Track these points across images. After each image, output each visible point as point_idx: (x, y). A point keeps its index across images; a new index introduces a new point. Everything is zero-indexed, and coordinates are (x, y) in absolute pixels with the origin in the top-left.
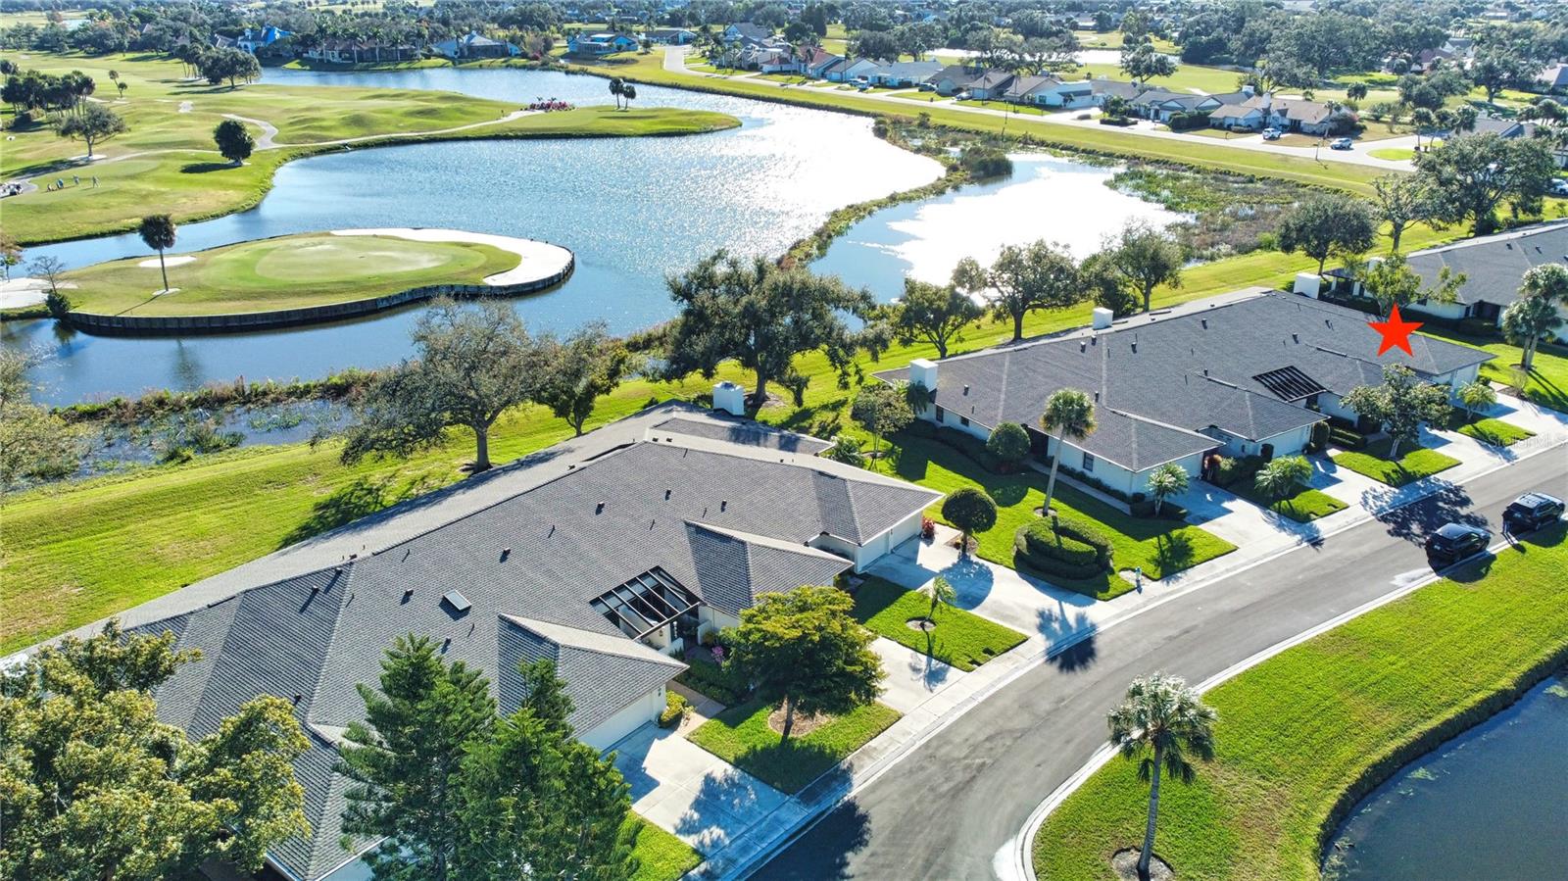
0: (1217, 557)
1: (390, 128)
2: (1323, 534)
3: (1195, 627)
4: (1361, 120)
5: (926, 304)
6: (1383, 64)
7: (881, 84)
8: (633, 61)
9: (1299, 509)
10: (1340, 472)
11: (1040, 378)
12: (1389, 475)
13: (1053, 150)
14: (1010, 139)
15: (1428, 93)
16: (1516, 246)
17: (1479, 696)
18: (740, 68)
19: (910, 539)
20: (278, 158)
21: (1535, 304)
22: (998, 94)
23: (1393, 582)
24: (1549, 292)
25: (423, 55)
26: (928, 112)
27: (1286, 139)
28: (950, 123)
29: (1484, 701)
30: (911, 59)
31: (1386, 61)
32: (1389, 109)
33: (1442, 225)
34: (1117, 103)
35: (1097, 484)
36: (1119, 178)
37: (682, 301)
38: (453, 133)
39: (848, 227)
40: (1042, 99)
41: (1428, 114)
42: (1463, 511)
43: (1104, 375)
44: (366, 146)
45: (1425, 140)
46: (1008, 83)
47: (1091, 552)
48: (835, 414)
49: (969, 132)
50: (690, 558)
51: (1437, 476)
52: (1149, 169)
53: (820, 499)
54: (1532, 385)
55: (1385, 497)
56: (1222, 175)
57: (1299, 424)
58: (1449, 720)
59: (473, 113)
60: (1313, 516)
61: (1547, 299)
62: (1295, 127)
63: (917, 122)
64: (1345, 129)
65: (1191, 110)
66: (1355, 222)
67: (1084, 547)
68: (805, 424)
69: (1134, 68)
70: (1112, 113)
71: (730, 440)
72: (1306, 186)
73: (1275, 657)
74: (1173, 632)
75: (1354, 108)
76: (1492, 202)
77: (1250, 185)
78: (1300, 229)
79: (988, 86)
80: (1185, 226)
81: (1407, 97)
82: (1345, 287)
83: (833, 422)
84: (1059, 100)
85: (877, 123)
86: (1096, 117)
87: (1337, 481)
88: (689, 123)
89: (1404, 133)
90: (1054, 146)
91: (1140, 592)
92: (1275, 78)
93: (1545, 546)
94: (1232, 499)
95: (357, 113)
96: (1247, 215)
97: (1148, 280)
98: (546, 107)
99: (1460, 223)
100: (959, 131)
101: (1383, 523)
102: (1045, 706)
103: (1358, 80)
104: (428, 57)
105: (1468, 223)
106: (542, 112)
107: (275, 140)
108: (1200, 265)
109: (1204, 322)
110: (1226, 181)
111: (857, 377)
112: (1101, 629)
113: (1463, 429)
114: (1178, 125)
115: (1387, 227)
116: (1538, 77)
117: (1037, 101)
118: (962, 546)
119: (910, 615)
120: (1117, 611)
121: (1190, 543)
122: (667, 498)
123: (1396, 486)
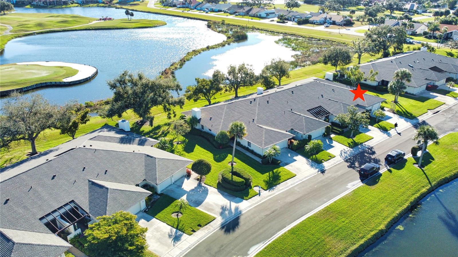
0: (288, 179)
1: (51, 27)
2: (326, 168)
3: (277, 209)
4: (353, 21)
5: (202, 87)
6: (361, 3)
7: (213, 11)
8: (138, 4)
9: (319, 158)
10: (334, 143)
11: (236, 113)
12: (350, 143)
13: (261, 31)
14: (248, 28)
15: (372, 12)
16: (394, 62)
17: (373, 233)
18: (171, 6)
19: (182, 177)
20: (10, 38)
21: (398, 82)
22: (247, 14)
23: (347, 187)
24: (402, 78)
25: (71, 3)
26: (224, 19)
27: (331, 27)
28: (231, 23)
29: (375, 235)
30: (223, 3)
31: (362, 2)
32: (362, 17)
33: (373, 54)
34: (282, 16)
35: (252, 152)
36: (280, 40)
37: (113, 89)
38: (71, 28)
39: (191, 58)
40: (260, 15)
41: (372, 19)
42: (373, 157)
43: (257, 112)
44: (42, 33)
45: (371, 27)
46: (250, 10)
47: (243, 182)
48: (169, 127)
49: (236, 26)
50: (87, 195)
51: (365, 143)
52: (289, 37)
53: (146, 166)
54: (397, 108)
55: (348, 152)
56: (311, 39)
57: (321, 127)
58: (362, 244)
59: (79, 22)
60: (323, 161)
61: (402, 80)
62: (334, 23)
63: (221, 23)
64: (348, 23)
65: (304, 18)
66: (346, 55)
67: (241, 180)
68: (157, 131)
69: (288, 5)
70: (281, 19)
71: (119, 143)
72: (335, 42)
73: (303, 221)
74: (268, 213)
75: (352, 17)
76: (388, 47)
77: (319, 42)
78: (329, 57)
79: (244, 11)
80: (297, 55)
81: (366, 13)
82: (342, 76)
83: (167, 130)
84: (265, 15)
85: (208, 23)
86: (275, 21)
87: (333, 147)
88: (149, 24)
89: (366, 24)
90: (262, 30)
91: (259, 195)
92: (329, 8)
93: (398, 170)
94: (297, 155)
95: (40, 22)
96: (316, 52)
97: (280, 75)
98: (105, 19)
99: (378, 54)
100: (234, 25)
101: (346, 163)
102: (215, 249)
103: (354, 8)
104: (72, 4)
105: (381, 54)
106: (103, 21)
107: (11, 32)
108: (300, 68)
109: (292, 91)
110: (312, 40)
111: (174, 114)
112: (243, 212)
113: (375, 125)
114: (300, 23)
115: (356, 55)
116: (404, 7)
117: (259, 16)
118: (199, 180)
119: (174, 211)
120: (249, 204)
121: (280, 174)
122: (83, 170)
123: (352, 148)
